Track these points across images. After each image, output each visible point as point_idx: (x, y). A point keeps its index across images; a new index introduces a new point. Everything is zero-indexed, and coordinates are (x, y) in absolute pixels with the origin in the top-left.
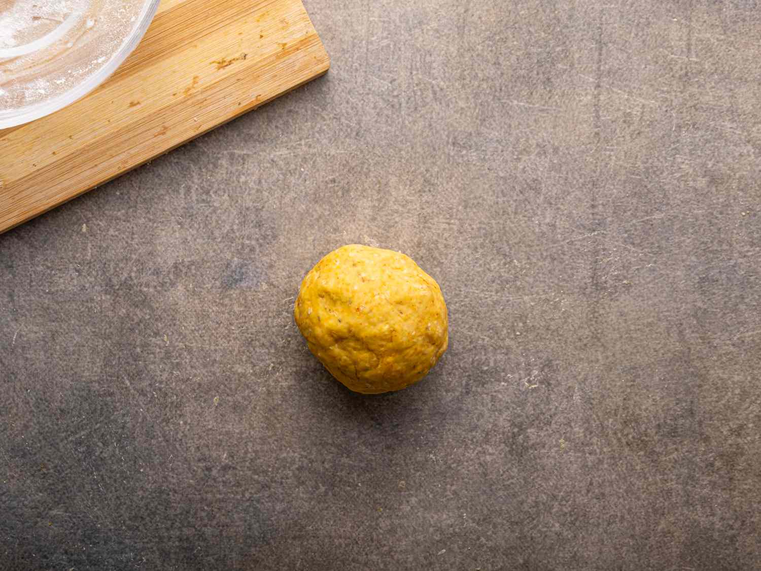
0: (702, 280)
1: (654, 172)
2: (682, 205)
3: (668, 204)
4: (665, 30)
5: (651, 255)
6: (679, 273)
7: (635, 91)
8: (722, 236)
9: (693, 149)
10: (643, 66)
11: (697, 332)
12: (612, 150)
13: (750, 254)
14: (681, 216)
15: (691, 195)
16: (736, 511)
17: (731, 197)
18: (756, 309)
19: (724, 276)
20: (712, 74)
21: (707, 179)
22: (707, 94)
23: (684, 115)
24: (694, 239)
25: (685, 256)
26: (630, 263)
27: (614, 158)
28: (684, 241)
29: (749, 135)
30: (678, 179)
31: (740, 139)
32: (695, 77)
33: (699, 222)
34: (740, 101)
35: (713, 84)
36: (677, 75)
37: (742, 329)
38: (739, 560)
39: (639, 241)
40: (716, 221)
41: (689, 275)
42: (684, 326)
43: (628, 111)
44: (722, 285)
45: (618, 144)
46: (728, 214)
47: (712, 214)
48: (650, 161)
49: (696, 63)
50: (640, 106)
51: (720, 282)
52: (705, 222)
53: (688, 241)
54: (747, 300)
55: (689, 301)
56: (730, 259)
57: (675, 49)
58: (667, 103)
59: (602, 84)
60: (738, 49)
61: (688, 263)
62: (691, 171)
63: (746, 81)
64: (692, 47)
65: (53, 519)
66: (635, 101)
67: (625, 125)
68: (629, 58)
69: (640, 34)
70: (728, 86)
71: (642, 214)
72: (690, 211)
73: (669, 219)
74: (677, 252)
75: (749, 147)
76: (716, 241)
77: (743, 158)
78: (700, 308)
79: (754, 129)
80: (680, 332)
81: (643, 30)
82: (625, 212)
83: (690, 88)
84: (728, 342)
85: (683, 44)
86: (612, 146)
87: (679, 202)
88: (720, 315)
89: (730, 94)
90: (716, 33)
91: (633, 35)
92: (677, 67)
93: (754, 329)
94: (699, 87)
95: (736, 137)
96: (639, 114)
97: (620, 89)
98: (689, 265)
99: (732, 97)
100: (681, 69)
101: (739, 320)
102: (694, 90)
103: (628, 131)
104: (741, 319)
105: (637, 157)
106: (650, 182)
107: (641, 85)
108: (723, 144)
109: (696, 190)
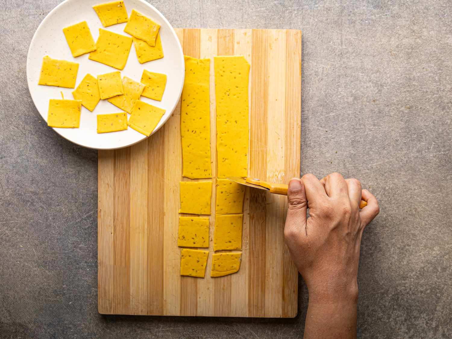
0: (353, 141)
1: (329, 96)
2: (342, 109)
3: (336, 109)
4: (331, 36)
5: (329, 131)
6: (342, 139)
7: (319, 61)
8: (361, 122)
9: (346, 85)
10: (322, 51)
11: (351, 164)
12: (310, 87)
13: (373, 129)
14: (342, 114)
15: (346, 105)
16: (372, 242)
17: (364, 105)
18: (377, 153)
19: (362, 139)
20: (353, 53)
21: (352, 98)
22: (351, 62)
23: (341, 71)
24: (348, 124)
25: (345, 131)
26: (320, 135)
27: (311, 90)
28: (344, 125)
29: (370, 78)
30: (340, 98)
31: (366, 80)
32: (345, 55)
33: (350, 116)
34: (365, 64)
35: (353, 57)
36: (337, 54)
37: (371, 162)
38: (374, 263)
39: (324, 125)
40: (358, 116)
41: (347, 139)
42: (346, 162)
43: (317, 70)
44: (362, 143)
45: (313, 84)
46: (363, 113)
47: (356, 113)
48: (327, 91)
49: (345, 49)
50: (322, 68)
51: (361, 142)
52: (353, 116)
53: (346, 125)
54: (373, 150)
55: (347, 150)
56: (365, 132)
57: (336, 43)
58: (333, 67)
59: (305, 59)
60: (363, 42)
61: (346, 134)
62: (345, 94)
63: (368, 55)
64: (343, 42)
65: (80, 248)
66: (319, 66)
67: (315, 76)
68: (316, 48)
69: (320, 37)
70: (360, 58)
71: (325, 114)
72: (346, 112)
73: (337, 116)
74: (341, 129)
75: (370, 83)
76: (358, 124)
77: (368, 88)
78: (352, 154)
79: (372, 76)
80: (344, 164)
81: (321, 36)
82: (317, 113)
83: (343, 59)
84: (366, 168)
85: (339, 41)
86: (310, 85)
87: (341, 108)
88: (361, 156)
89: (361, 61)
90: (353, 36)
91: (317, 38)
92: (337, 51)
93: (377, 162)
94: (347, 59)
95: (364, 80)
96: (321, 71)
97: (313, 61)
98: (347, 135)
99: (362, 62)
100: (339, 52)
101: (370, 159)
102: (345, 60)
103: (317, 78)
104: (371, 158)
105: (321, 90)
106: (328, 100)
107: (322, 59)
108: (359, 83)
109: (348, 102)
